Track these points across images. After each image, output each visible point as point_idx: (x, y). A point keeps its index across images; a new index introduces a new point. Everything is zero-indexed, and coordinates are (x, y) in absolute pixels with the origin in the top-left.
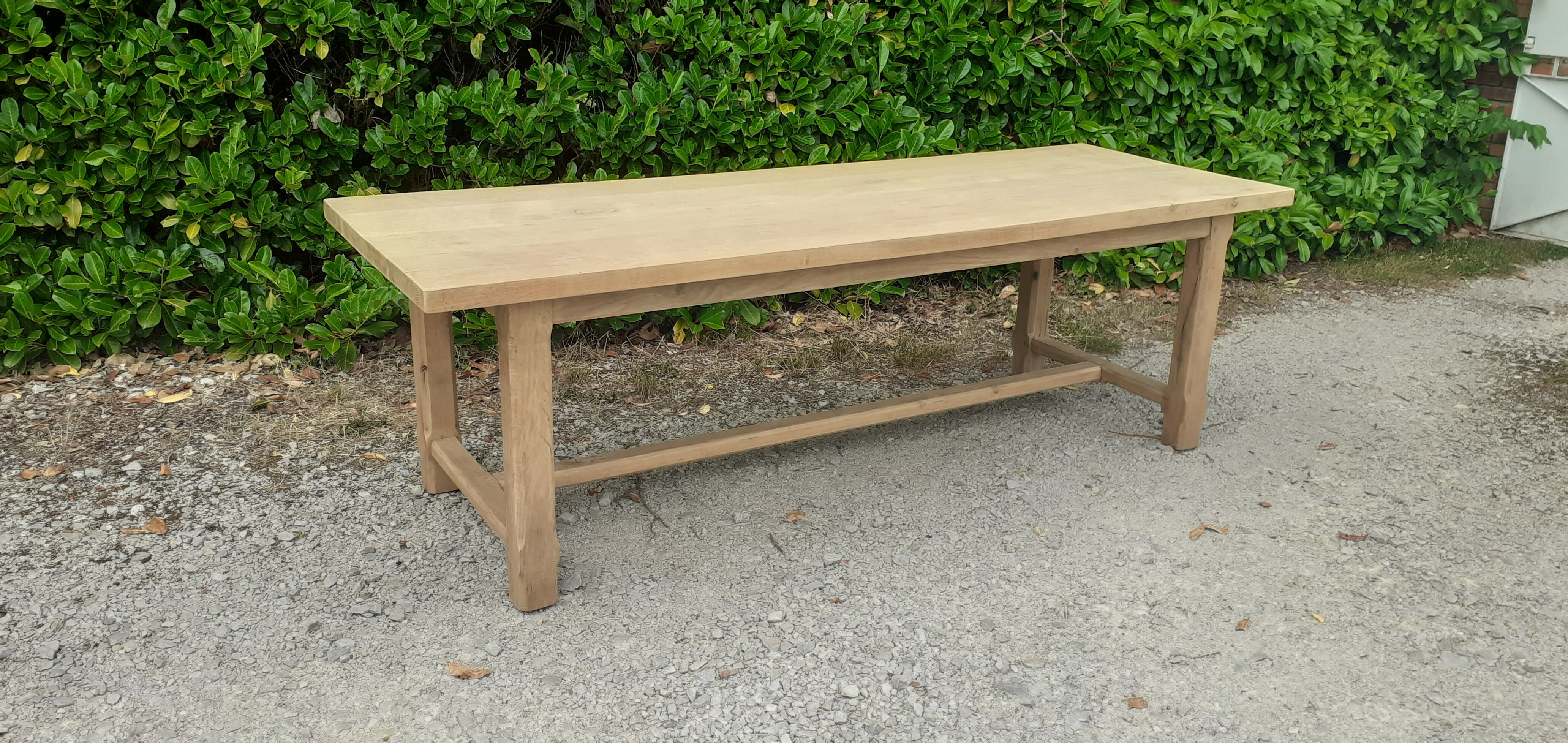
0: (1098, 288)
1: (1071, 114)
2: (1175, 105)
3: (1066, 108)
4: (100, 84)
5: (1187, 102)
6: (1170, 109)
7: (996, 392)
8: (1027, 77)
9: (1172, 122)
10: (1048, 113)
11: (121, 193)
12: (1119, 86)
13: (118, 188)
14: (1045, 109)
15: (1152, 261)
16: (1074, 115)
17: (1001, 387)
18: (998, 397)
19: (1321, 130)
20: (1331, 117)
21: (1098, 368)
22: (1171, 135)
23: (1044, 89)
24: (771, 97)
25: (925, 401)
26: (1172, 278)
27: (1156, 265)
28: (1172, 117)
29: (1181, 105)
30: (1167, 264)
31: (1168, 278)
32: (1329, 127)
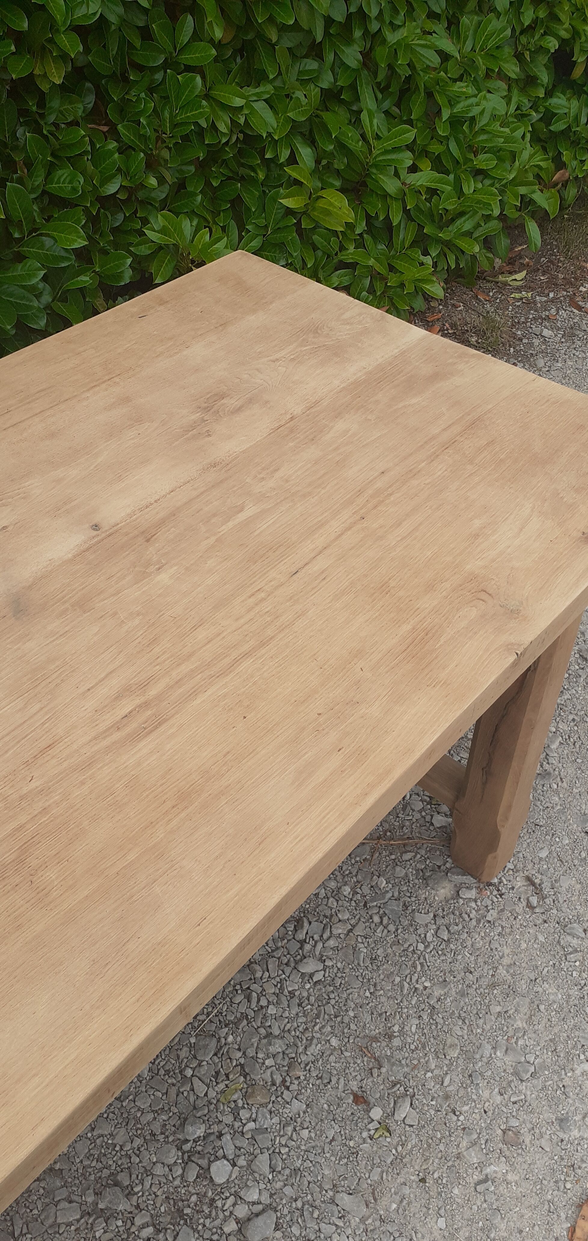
1: (199, 79)
2: (358, 33)
3: (189, 69)
5: (374, 27)
6: (349, 40)
8: (113, 18)
10: (159, 76)
12: (271, 19)
14: (154, 70)
16: (203, 78)
19: (545, 33)
20: (557, 10)
22: (353, 87)
23: (146, 34)
29: (366, 32)
32: (554, 26)
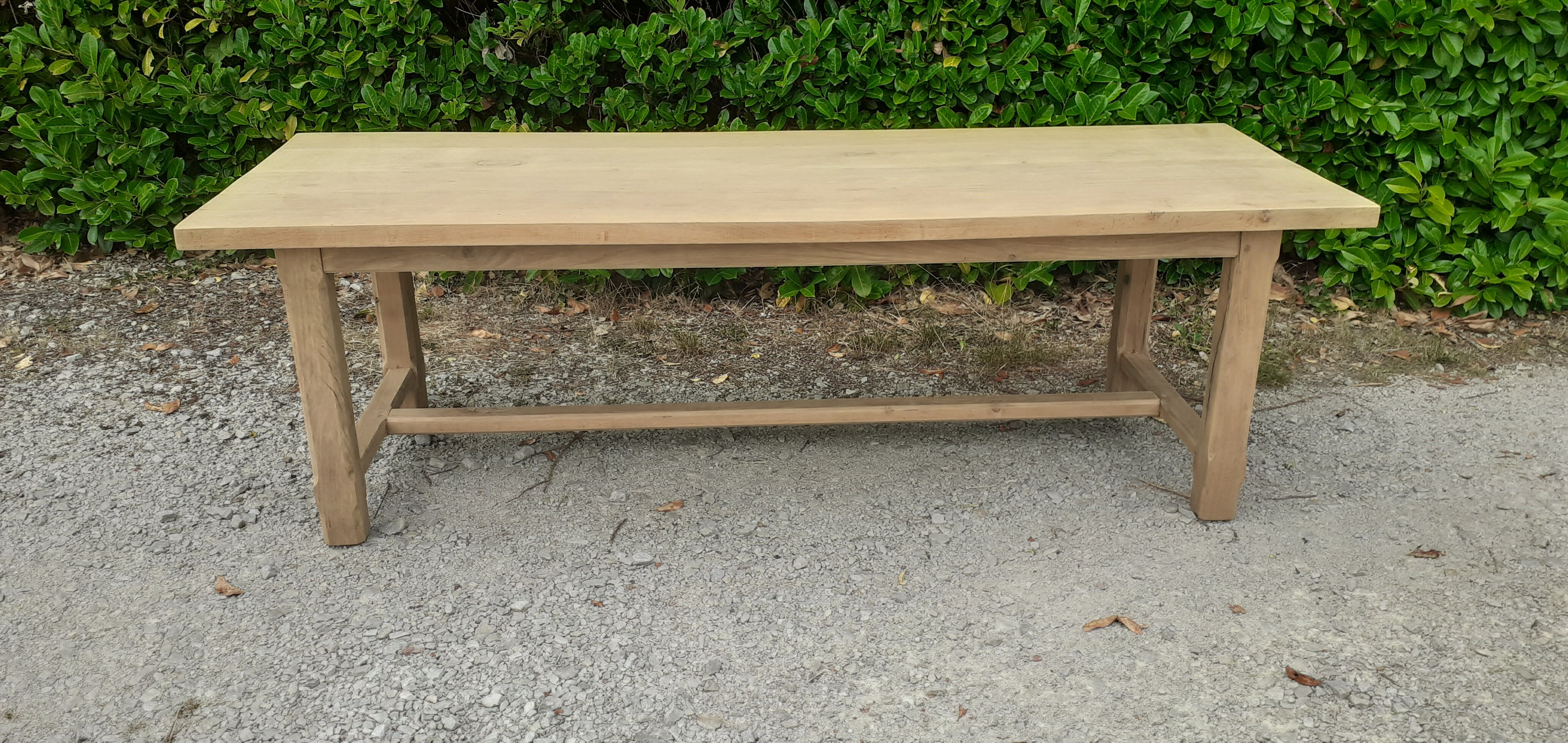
0: (1343, 303)
4: (307, 17)
7: (995, 411)
8: (1277, 36)
9: (1492, 102)
11: (326, 113)
13: (324, 109)
14: (1306, 76)
15: (1437, 278)
16: (1343, 86)
17: (1002, 406)
18: (998, 416)
21: (1155, 402)
24: (938, 48)
25: (894, 407)
26: (1458, 302)
27: (1442, 284)
28: (1492, 97)
29: (1508, 81)
30: (1457, 284)
31: (1452, 301)
